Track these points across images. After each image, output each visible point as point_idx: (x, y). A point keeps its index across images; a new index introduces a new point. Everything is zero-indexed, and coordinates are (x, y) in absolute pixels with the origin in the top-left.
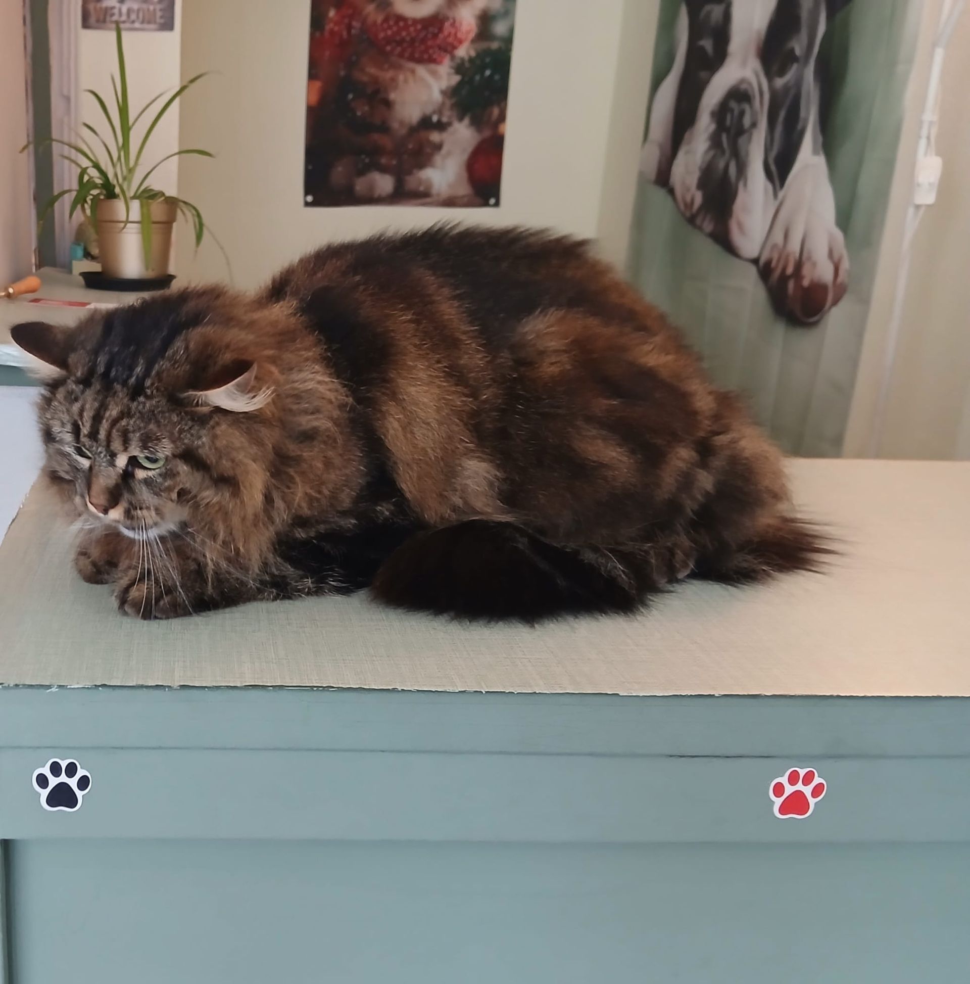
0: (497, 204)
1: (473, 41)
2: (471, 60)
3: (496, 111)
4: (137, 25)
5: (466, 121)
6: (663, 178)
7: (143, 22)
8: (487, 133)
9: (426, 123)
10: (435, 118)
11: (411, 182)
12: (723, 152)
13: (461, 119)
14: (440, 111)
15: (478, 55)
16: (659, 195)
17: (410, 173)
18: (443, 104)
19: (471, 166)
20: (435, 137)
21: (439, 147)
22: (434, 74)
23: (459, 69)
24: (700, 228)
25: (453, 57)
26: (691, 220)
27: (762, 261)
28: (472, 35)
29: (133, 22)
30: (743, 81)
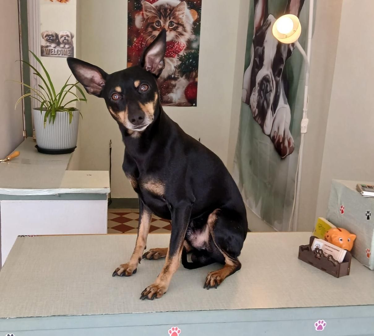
0: (196, 106)
1: (185, 50)
2: (185, 56)
3: (194, 74)
4: (60, 56)
5: (184, 77)
6: (248, 101)
7: (62, 55)
8: (191, 81)
9: (170, 78)
10: (173, 76)
11: (165, 98)
12: (262, 97)
13: (182, 77)
14: (174, 74)
15: (187, 55)
16: (247, 107)
17: (165, 95)
18: (175, 71)
19: (186, 92)
20: (173, 82)
21: (175, 86)
22: (172, 61)
23: (181, 59)
24: (257, 122)
25: (178, 55)
26: (255, 118)
27: (272, 136)
28: (185, 48)
29: (59, 55)
30: (267, 75)
